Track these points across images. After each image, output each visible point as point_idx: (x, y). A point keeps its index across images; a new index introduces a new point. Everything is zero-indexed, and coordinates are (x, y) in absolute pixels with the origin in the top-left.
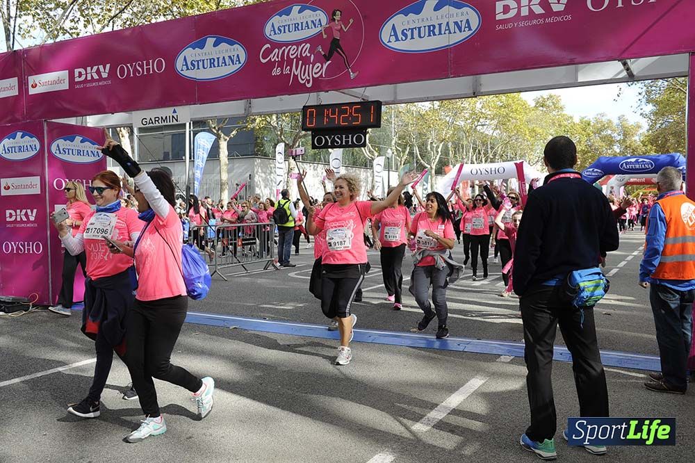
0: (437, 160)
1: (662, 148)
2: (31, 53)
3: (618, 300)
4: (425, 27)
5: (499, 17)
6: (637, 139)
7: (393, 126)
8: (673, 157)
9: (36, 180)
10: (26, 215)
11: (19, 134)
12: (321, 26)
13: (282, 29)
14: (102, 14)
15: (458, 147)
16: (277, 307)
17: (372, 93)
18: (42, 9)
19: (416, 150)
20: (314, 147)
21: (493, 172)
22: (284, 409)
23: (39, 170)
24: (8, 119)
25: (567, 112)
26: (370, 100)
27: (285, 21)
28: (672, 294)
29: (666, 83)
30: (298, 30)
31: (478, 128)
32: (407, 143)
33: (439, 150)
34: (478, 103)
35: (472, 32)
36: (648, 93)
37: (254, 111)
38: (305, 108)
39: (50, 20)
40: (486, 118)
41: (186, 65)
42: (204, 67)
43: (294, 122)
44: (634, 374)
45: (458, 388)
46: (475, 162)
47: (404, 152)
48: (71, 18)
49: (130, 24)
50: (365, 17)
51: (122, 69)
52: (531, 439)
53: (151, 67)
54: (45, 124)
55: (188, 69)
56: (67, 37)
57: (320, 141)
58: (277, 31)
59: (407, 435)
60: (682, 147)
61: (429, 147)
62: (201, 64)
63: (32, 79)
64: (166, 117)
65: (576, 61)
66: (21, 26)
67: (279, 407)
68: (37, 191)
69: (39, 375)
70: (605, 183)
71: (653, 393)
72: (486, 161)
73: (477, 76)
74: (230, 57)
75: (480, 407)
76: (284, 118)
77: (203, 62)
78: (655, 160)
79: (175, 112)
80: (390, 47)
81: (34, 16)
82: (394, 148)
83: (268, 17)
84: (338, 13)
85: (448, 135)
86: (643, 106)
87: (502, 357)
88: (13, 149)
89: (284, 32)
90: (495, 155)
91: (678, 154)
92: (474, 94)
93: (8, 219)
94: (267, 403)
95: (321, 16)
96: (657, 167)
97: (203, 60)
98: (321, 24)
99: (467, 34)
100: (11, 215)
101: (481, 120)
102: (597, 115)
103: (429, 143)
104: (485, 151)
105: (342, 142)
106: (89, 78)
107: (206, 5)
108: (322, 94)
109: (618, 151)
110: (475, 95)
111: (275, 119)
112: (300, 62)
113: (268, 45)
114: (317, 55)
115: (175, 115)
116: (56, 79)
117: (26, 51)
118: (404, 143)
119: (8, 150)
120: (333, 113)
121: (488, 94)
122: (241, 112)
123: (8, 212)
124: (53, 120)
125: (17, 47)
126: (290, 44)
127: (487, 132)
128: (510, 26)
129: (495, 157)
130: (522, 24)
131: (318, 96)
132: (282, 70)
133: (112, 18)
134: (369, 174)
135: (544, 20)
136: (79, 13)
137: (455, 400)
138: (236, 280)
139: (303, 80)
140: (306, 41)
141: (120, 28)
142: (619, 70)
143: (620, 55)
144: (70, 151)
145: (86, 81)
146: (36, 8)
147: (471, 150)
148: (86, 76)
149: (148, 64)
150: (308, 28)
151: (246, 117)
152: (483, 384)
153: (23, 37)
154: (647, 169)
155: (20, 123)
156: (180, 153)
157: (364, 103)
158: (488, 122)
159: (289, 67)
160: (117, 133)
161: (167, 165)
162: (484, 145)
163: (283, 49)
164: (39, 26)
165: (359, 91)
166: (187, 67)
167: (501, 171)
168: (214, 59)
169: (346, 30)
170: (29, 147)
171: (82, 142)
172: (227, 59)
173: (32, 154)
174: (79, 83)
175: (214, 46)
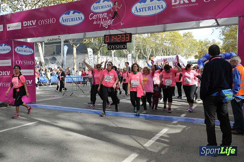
0: (149, 55)
1: (227, 51)
2: (8, 16)
4: (147, 7)
5: (173, 4)
7: (134, 43)
8: (231, 54)
9: (10, 61)
10: (6, 73)
11: (4, 45)
12: (111, 7)
13: (97, 8)
14: (31, 3)
15: (157, 50)
17: (128, 30)
18: (10, 1)
19: (142, 51)
20: (108, 49)
21: (169, 59)
25: (194, 38)
26: (127, 33)
27: (98, 5)
29: (229, 28)
30: (103, 8)
31: (164, 44)
33: (150, 51)
34: (164, 35)
35: (163, 9)
36: (223, 31)
37: (87, 37)
38: (105, 36)
39: (13, 5)
40: (167, 40)
42: (69, 21)
43: (99, 41)
45: (159, 132)
46: (163, 55)
47: (138, 52)
48: (21, 4)
49: (41, 7)
50: (126, 4)
51: (40, 22)
54: (13, 41)
55: (64, 22)
56: (19, 11)
57: (110, 47)
58: (95, 8)
59: (142, 147)
60: (234, 50)
61: (147, 50)
62: (68, 20)
63: (8, 25)
64: (56, 39)
65: (200, 19)
66: (2, 7)
67: (97, 139)
68: (10, 65)
69: (13, 128)
72: (166, 55)
73: (165, 24)
74: (79, 18)
76: (96, 40)
77: (69, 20)
78: (225, 55)
79: (59, 37)
80: (135, 14)
81: (7, 3)
82: (134, 50)
83: (92, 4)
85: (153, 46)
86: (221, 36)
87: (174, 122)
88: (1, 50)
89: (98, 9)
90: (170, 53)
91: (233, 53)
94: (93, 137)
95: (111, 4)
96: (226, 57)
97: (69, 19)
98: (111, 6)
99: (162, 10)
100: (1, 73)
101: (165, 41)
102: (205, 39)
103: (147, 49)
104: (166, 51)
105: (118, 47)
106: (28, 25)
108: (111, 31)
110: (164, 31)
111: (93, 40)
112: (103, 19)
113: (92, 14)
114: (109, 17)
115: (59, 38)
116: (17, 25)
117: (6, 15)
118: (138, 49)
120: (115, 37)
121: (168, 31)
122: (82, 37)
124: (16, 40)
125: (1, 14)
126: (100, 13)
127: (167, 45)
128: (177, 7)
130: (181, 6)
131: (109, 31)
132: (97, 22)
133: (35, 4)
134: (126, 60)
135: (189, 5)
136: (23, 2)
137: (158, 136)
138: (80, 96)
139: (104, 26)
140: (105, 12)
141: (38, 8)
142: (214, 23)
143: (215, 17)
144: (22, 51)
145: (27, 26)
146: (8, 1)
147: (161, 51)
148: (28, 24)
149: (49, 20)
150: (106, 8)
152: (168, 131)
153: (4, 11)
155: (4, 41)
156: (59, 52)
157: (126, 34)
158: (167, 41)
159: (99, 21)
160: (37, 45)
161: (55, 57)
162: (166, 49)
163: (97, 15)
164: (9, 7)
165: (124, 30)
166: (63, 21)
167: (172, 58)
168: (73, 18)
169: (119, 8)
170: (7, 49)
171: (26, 47)
172: (77, 18)
173: (8, 51)
174: (25, 27)
175: (73, 14)
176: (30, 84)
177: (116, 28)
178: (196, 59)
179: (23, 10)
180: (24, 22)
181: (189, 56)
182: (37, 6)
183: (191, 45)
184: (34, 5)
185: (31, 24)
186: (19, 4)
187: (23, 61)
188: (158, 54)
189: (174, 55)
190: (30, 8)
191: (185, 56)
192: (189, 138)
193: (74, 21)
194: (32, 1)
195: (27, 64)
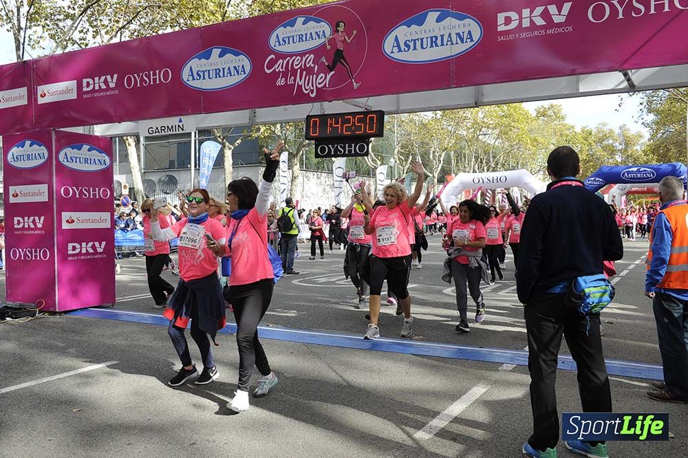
0: (439, 169)
1: (664, 157)
2: (41, 63)
3: (620, 309)
4: (427, 38)
5: (500, 29)
6: (638, 149)
7: (396, 135)
8: (674, 167)
9: (44, 188)
10: (34, 222)
11: (28, 143)
12: (325, 37)
13: (287, 40)
14: (111, 25)
15: (460, 156)
16: (280, 314)
17: (375, 103)
18: (52, 20)
19: (419, 159)
20: (317, 156)
21: (495, 181)
22: (287, 416)
23: (46, 178)
24: (17, 128)
26: (373, 110)
27: (290, 32)
28: (676, 303)
29: (667, 93)
30: (303, 41)
31: (480, 137)
32: (410, 152)
33: (442, 159)
34: (480, 113)
35: (473, 43)
36: (650, 102)
37: (258, 120)
38: (309, 117)
39: (59, 30)
40: (488, 128)
41: (192, 75)
42: (209, 78)
43: (298, 131)
44: (636, 383)
45: (461, 396)
46: (477, 171)
47: (407, 161)
48: (80, 29)
49: (138, 35)
50: (367, 28)
51: (129, 79)
52: (534, 447)
53: (157, 77)
54: (53, 133)
55: (194, 79)
56: (76, 47)
57: (323, 150)
58: (281, 42)
59: (409, 442)
60: (684, 157)
61: (431, 156)
62: (206, 74)
63: (41, 89)
64: (172, 127)
65: (578, 71)
66: (31, 37)
67: (281, 414)
68: (45, 198)
69: (45, 380)
70: (607, 192)
71: (655, 402)
72: (488, 170)
73: (480, 86)
74: (235, 67)
75: (482, 416)
76: (288, 127)
77: (209, 73)
78: (657, 170)
79: (180, 121)
80: (392, 58)
81: (43, 27)
82: (396, 157)
83: (273, 28)
84: (342, 24)
85: (450, 145)
86: (645, 116)
87: (504, 365)
88: (22, 157)
89: (289, 43)
90: (497, 164)
91: (680, 164)
92: (476, 103)
93: (16, 226)
95: (325, 28)
96: (659, 176)
97: (209, 71)
98: (324, 35)
99: (469, 45)
101: (483, 129)
102: (599, 124)
103: (432, 152)
104: (487, 160)
105: (345, 151)
106: (97, 88)
107: (211, 17)
108: (326, 104)
109: (620, 160)
110: (477, 105)
111: (279, 129)
112: (305, 73)
113: (273, 56)
114: (321, 65)
115: (181, 124)
116: (65, 89)
117: (35, 62)
118: (407, 152)
119: (17, 158)
120: (337, 123)
121: (490, 104)
122: (246, 121)
123: (16, 219)
124: (61, 129)
125: (26, 58)
126: (295, 55)
127: (488, 142)
128: (511, 37)
129: (496, 167)
130: (523, 35)
131: (322, 105)
132: (286, 80)
133: (120, 29)
134: (372, 183)
135: (546, 32)
136: (88, 24)
137: (457, 408)
140: (310, 52)
141: (127, 39)
142: (620, 81)
143: (622, 65)
144: (78, 160)
145: (93, 91)
146: (46, 19)
147: (473, 159)
148: (94, 86)
149: (155, 74)
150: (312, 39)
151: (252, 126)
152: (485, 393)
153: (33, 48)
154: (648, 178)
155: (29, 132)
156: (185, 161)
157: (366, 113)
158: (490, 131)
159: (293, 77)
160: (123, 143)
161: (173, 174)
162: (486, 154)
163: (287, 59)
164: (48, 37)
165: (362, 101)
166: (193, 77)
167: (503, 179)
168: (219, 69)
169: (349, 42)
170: (37, 155)
171: (89, 150)
172: (232, 69)
173: (40, 162)
174: (87, 92)
175: (219, 57)
176: (100, 253)
177: (340, 96)
179: (87, 45)
180: (85, 81)
182: (125, 34)
183: (559, 142)
184: (117, 33)
185: (104, 87)
186: (76, 28)
187: (82, 189)
188: (465, 168)
189: (509, 169)
190: (106, 39)
191: (541, 173)
193: (224, 76)
194: (113, 19)
195: (92, 197)
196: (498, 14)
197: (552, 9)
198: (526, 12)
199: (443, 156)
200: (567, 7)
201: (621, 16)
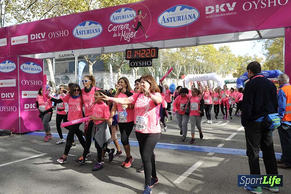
0: (179, 73)
1: (272, 68)
2: (12, 28)
5: (207, 13)
7: (161, 58)
8: (276, 72)
9: (14, 81)
10: (10, 95)
11: (7, 61)
12: (134, 16)
13: (117, 18)
14: (41, 12)
15: (188, 67)
17: (154, 44)
18: (15, 10)
20: (130, 66)
21: (203, 78)
23: (15, 76)
24: (2, 55)
25: (232, 53)
26: (154, 47)
27: (119, 14)
29: (273, 41)
30: (124, 18)
31: (196, 59)
32: (167, 66)
33: (180, 69)
34: (196, 49)
35: (195, 19)
36: (266, 45)
37: (105, 52)
38: (127, 50)
39: (18, 15)
40: (200, 55)
41: (77, 32)
42: (85, 34)
43: (120, 57)
46: (195, 74)
47: (166, 69)
48: (28, 14)
49: (52, 17)
50: (151, 13)
51: (51, 34)
53: (63, 33)
54: (18, 58)
56: (25, 22)
57: (133, 64)
58: (115, 19)
59: (172, 185)
60: (280, 67)
61: (176, 68)
62: (83, 32)
63: (13, 39)
64: (69, 54)
65: (239, 30)
66: (6, 17)
68: (15, 85)
69: (16, 161)
72: (199, 73)
73: (198, 37)
74: (96, 29)
76: (116, 55)
77: (85, 32)
78: (269, 73)
79: (72, 52)
80: (162, 25)
81: (12, 13)
82: (161, 68)
83: (111, 13)
84: (141, 11)
85: (184, 63)
86: (264, 50)
87: (209, 153)
88: (5, 68)
89: (118, 19)
90: (203, 70)
91: (279, 70)
93: (2, 97)
95: (134, 13)
96: (270, 75)
99: (193, 20)
100: (3, 95)
101: (198, 56)
103: (176, 66)
104: (199, 69)
105: (142, 64)
106: (37, 38)
107: (84, 9)
108: (134, 45)
110: (197, 45)
111: (112, 56)
112: (125, 31)
113: (111, 25)
115: (73, 53)
116: (23, 39)
118: (165, 66)
119: (2, 68)
120: (138, 53)
121: (202, 45)
122: (100, 52)
123: (2, 94)
124: (21, 56)
125: (5, 26)
126: (121, 24)
127: (200, 61)
128: (211, 16)
129: (203, 72)
130: (216, 16)
131: (132, 45)
132: (117, 35)
135: (225, 14)
136: (31, 12)
137: (191, 171)
139: (126, 39)
140: (127, 23)
141: (48, 18)
142: (256, 35)
143: (257, 28)
144: (29, 69)
145: (35, 39)
146: (13, 10)
147: (194, 69)
148: (35, 37)
149: (61, 32)
150: (128, 17)
152: (202, 164)
153: (7, 22)
155: (7, 57)
156: (72, 70)
157: (151, 48)
158: (200, 57)
159: (120, 34)
160: (46, 62)
161: (67, 75)
162: (198, 67)
163: (118, 26)
164: (14, 17)
165: (149, 43)
166: (78, 34)
167: (206, 77)
168: (89, 30)
169: (144, 18)
170: (11, 67)
171: (33, 65)
172: (94, 30)
173: (12, 70)
174: (32, 40)
175: (89, 25)
177: (140, 41)
178: (234, 77)
179: (30, 21)
180: (31, 35)
181: (227, 75)
183: (229, 61)
184: (44, 15)
185: (39, 38)
186: (26, 13)
187: (30, 81)
188: (190, 72)
189: (208, 73)
190: (39, 18)
191: (222, 74)
192: (228, 173)
194: (41, 10)
195: (34, 84)
196: (206, 7)
197: (228, 5)
198: (217, 6)
199: (181, 67)
200: (234, 4)
201: (256, 8)
